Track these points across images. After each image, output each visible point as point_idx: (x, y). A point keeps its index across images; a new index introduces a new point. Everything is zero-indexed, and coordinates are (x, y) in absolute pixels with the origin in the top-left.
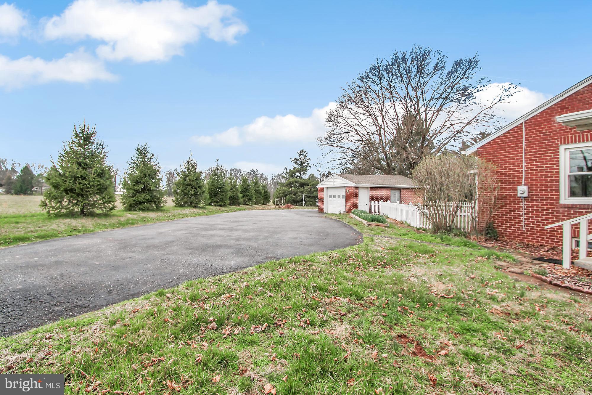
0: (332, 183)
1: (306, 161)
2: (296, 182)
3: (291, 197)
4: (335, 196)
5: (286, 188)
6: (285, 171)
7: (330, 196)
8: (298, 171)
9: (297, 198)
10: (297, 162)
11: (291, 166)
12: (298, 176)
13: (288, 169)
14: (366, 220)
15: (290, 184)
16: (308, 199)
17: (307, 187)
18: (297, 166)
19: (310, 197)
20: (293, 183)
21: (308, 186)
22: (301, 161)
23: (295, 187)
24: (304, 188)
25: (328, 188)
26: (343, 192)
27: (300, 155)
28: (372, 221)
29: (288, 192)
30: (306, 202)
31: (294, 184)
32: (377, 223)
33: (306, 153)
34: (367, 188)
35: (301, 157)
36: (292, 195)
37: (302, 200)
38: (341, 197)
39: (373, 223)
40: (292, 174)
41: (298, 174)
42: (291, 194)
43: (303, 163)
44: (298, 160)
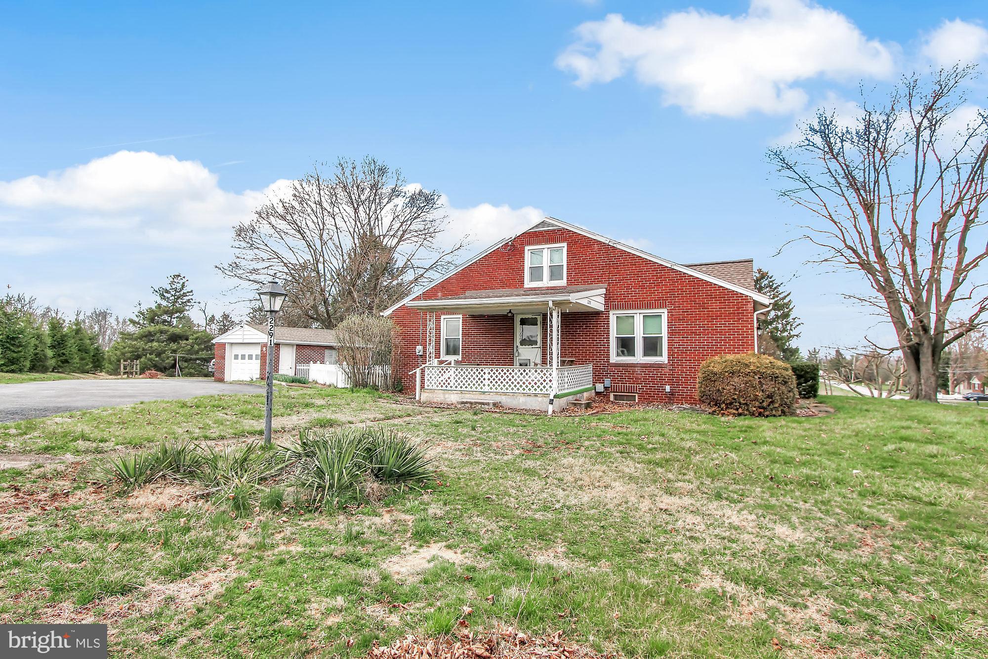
0: (240, 337)
1: (185, 295)
2: (161, 332)
3: (150, 360)
4: (243, 357)
5: (140, 344)
6: (136, 310)
7: (236, 357)
8: (166, 312)
9: (163, 361)
10: (166, 295)
11: (151, 302)
12: (165, 321)
13: (144, 308)
14: (286, 381)
15: (148, 336)
16: (186, 364)
17: (185, 342)
18: (164, 303)
19: (191, 359)
20: (155, 334)
21: (187, 340)
22: (173, 293)
23: (158, 341)
24: (179, 343)
25: (232, 344)
26: (257, 351)
27: (172, 283)
28: (293, 382)
29: (144, 349)
30: (181, 369)
31: (158, 335)
32: (298, 384)
33: (184, 280)
34: (292, 345)
35: (174, 287)
36: (153, 356)
37: (174, 366)
38: (254, 357)
39: (293, 384)
40: (152, 317)
41: (166, 317)
42: (150, 354)
43: (179, 298)
44: (167, 292)
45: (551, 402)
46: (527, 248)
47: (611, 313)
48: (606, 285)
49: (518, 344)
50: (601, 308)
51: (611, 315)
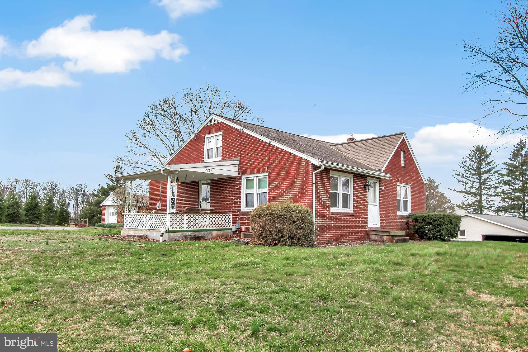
4: (113, 214)
7: (110, 214)
25: (109, 206)
45: (162, 235)
46: (206, 136)
47: (243, 177)
48: (239, 158)
49: (201, 201)
50: (236, 174)
51: (242, 179)
